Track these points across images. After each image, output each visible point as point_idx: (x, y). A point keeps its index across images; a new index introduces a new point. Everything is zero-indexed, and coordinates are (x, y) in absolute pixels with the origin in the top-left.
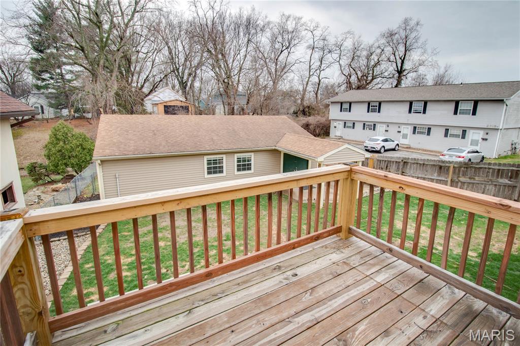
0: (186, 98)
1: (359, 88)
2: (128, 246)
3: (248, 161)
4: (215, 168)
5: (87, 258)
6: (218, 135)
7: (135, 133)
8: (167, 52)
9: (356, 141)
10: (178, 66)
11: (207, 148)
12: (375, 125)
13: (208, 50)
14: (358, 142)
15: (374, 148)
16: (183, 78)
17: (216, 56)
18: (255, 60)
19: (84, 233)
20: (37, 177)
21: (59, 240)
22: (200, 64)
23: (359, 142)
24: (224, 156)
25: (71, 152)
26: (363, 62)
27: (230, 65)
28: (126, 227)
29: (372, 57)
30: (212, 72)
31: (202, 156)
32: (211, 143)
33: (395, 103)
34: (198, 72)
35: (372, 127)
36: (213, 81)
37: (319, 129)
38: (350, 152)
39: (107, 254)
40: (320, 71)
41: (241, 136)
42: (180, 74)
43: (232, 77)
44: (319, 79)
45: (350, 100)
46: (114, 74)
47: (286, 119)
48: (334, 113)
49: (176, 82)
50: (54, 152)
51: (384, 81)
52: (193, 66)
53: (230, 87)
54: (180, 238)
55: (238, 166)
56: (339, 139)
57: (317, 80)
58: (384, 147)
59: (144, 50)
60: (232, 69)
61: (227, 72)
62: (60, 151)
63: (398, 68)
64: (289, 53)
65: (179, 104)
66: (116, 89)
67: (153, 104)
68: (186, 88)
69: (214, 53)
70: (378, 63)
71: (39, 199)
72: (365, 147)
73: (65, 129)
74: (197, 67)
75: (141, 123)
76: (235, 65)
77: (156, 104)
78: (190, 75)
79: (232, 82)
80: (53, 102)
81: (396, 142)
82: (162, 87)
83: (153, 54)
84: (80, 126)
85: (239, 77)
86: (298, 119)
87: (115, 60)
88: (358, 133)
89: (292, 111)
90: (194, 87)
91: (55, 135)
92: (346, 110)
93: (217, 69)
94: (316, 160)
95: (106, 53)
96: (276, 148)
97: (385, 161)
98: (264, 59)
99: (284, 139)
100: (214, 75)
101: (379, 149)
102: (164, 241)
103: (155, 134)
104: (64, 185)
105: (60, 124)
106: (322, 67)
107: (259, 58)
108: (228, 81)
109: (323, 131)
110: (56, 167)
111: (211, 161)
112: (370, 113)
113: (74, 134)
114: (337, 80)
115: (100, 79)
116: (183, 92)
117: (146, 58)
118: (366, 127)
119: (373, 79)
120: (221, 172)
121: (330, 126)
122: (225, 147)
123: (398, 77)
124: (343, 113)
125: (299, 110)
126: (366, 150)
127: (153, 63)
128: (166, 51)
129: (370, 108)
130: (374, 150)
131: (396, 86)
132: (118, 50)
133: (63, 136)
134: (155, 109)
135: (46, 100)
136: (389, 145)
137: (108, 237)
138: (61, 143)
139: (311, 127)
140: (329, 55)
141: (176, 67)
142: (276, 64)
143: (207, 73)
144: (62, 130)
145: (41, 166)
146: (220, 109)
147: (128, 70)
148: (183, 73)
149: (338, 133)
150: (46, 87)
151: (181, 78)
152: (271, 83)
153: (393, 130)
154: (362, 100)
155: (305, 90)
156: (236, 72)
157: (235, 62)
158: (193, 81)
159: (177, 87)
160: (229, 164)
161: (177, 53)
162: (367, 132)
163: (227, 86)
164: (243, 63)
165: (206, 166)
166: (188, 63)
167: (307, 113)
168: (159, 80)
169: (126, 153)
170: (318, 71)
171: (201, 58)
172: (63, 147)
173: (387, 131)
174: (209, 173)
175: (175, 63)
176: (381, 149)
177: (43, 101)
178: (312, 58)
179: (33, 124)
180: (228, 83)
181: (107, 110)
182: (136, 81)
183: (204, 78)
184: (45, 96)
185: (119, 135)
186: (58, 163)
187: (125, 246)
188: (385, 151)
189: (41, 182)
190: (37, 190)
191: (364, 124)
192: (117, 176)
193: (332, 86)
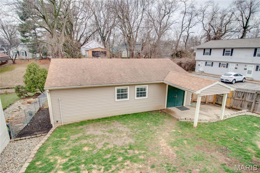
0: (105, 47)
1: (215, 39)
2: (65, 149)
3: (144, 90)
4: (122, 95)
5: (38, 157)
6: (124, 72)
7: (71, 71)
8: (95, 19)
9: (213, 75)
10: (100, 27)
11: (117, 81)
12: (227, 64)
13: (118, 16)
14: (214, 75)
15: (228, 80)
16: (103, 34)
17: (123, 20)
18: (147, 22)
19: (41, 135)
20: (20, 94)
21: (25, 139)
22: (114, 25)
23: (216, 75)
24: (128, 87)
25: (38, 80)
26: (218, 21)
27: (132, 25)
28: (65, 133)
29: (225, 18)
30: (121, 30)
31: (114, 87)
32: (120, 78)
33: (244, 49)
34: (112, 30)
35: (226, 66)
36: (121, 36)
37: (187, 66)
38: (220, 87)
39: (51, 154)
40: (189, 28)
41: (140, 73)
42: (102, 32)
43: (132, 33)
44: (188, 33)
45: (211, 47)
46: (63, 32)
47: (169, 61)
48: (199, 55)
49: (99, 37)
50: (28, 80)
51: (232, 34)
52: (109, 26)
53: (131, 39)
54: (98, 145)
55: (137, 93)
56: (201, 73)
57: (186, 34)
58: (235, 80)
59: (80, 17)
60: (132, 28)
61: (130, 30)
62: (32, 79)
63: (244, 25)
64: (169, 16)
65: (100, 50)
66: (64, 42)
67: (86, 50)
68: (104, 41)
69: (122, 18)
70: (229, 22)
71: (19, 108)
72: (221, 79)
73: (35, 66)
74: (111, 27)
75: (76, 64)
76: (135, 25)
77: (87, 50)
78: (107, 32)
79: (133, 36)
80: (31, 49)
81: (244, 77)
82: (92, 40)
83: (86, 20)
84: (45, 63)
85: (137, 33)
86: (174, 59)
87: (63, 24)
88: (215, 70)
89: (170, 54)
90: (109, 40)
91: (29, 70)
92: (207, 54)
93: (124, 28)
94: (195, 93)
95: (58, 20)
96: (164, 82)
97: (242, 92)
98: (153, 21)
99: (169, 76)
100: (122, 32)
101: (231, 81)
102: (88, 146)
103: (84, 72)
104: (34, 99)
105: (32, 63)
106: (190, 25)
107: (150, 21)
108: (130, 35)
109: (191, 68)
110: (30, 89)
111: (120, 90)
112: (225, 56)
113: (40, 69)
114: (200, 34)
115: (55, 35)
116: (103, 43)
117: (81, 22)
118: (221, 65)
119: (225, 33)
120: (126, 97)
121: (195, 65)
122: (129, 81)
123: (244, 31)
124: (205, 56)
125: (174, 53)
126: (222, 81)
127: (86, 25)
128: (93, 18)
129: (225, 52)
130: (228, 81)
131: (242, 38)
132: (65, 17)
133: (33, 70)
134: (87, 53)
135: (28, 48)
136: (239, 78)
137: (53, 140)
138: (33, 75)
139: (183, 65)
140: (196, 17)
141: (99, 28)
142: (161, 24)
143: (118, 31)
144: (33, 67)
145: (22, 88)
146: (125, 54)
147: (72, 30)
148: (103, 31)
149: (201, 69)
150: (28, 41)
151: (102, 34)
152: (157, 36)
153: (241, 68)
154: (219, 47)
155: (178, 41)
156: (135, 30)
157: (135, 23)
158: (109, 36)
159: (100, 40)
160: (132, 92)
161: (100, 19)
162: (222, 69)
163: (129, 38)
164: (140, 24)
165: (116, 94)
166: (106, 25)
167: (179, 55)
168: (89, 35)
169: (65, 85)
170: (188, 28)
171: (114, 22)
172: (34, 77)
173: (236, 68)
174: (118, 98)
175: (99, 25)
176: (233, 81)
177: (26, 49)
178: (184, 20)
179: (21, 62)
180: (130, 37)
181: (59, 54)
182: (76, 36)
183: (116, 34)
184: (27, 46)
185: (61, 72)
186: (31, 86)
187: (63, 149)
188: (236, 82)
189: (22, 97)
190: (20, 102)
191: (220, 63)
192: (60, 100)
193: (196, 38)
